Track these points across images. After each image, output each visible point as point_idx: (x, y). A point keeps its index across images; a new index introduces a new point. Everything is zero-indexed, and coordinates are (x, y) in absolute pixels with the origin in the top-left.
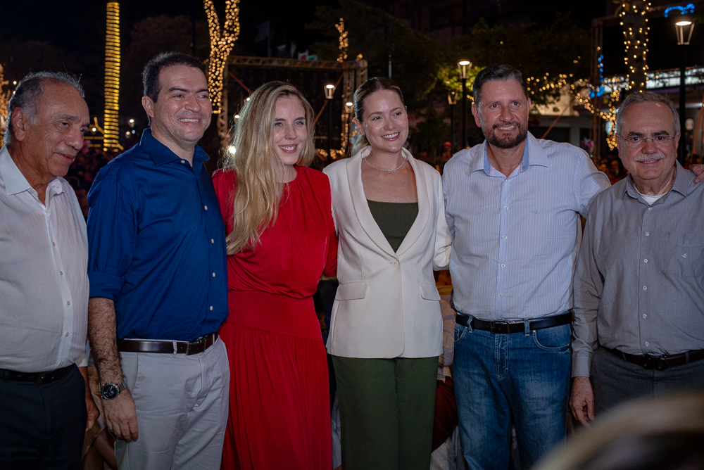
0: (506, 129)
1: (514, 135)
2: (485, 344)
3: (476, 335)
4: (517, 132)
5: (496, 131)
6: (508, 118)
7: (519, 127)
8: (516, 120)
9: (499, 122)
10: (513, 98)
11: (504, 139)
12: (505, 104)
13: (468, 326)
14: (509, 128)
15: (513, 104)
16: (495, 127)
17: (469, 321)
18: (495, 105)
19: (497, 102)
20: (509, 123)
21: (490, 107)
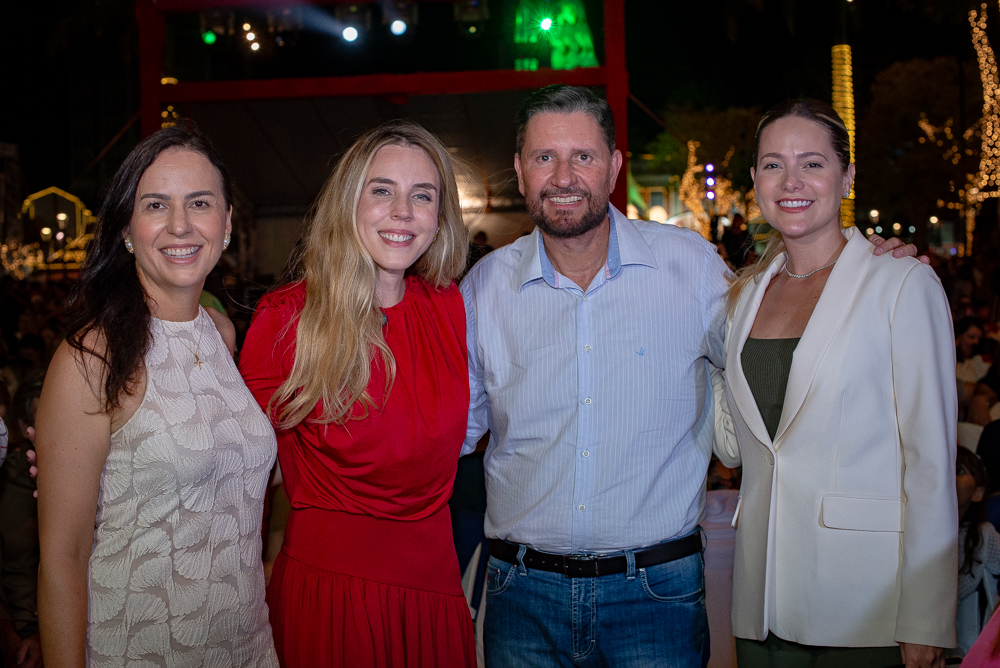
0: (562, 200)
1: (578, 214)
2: (552, 596)
3: (535, 579)
4: (583, 209)
5: (545, 205)
6: (564, 182)
7: (589, 200)
8: (582, 186)
9: (549, 187)
10: (578, 146)
11: (558, 221)
12: (564, 156)
13: (518, 564)
14: (568, 200)
15: (579, 158)
16: (544, 195)
17: (521, 555)
18: (545, 158)
19: (549, 151)
20: (567, 191)
21: (537, 159)
